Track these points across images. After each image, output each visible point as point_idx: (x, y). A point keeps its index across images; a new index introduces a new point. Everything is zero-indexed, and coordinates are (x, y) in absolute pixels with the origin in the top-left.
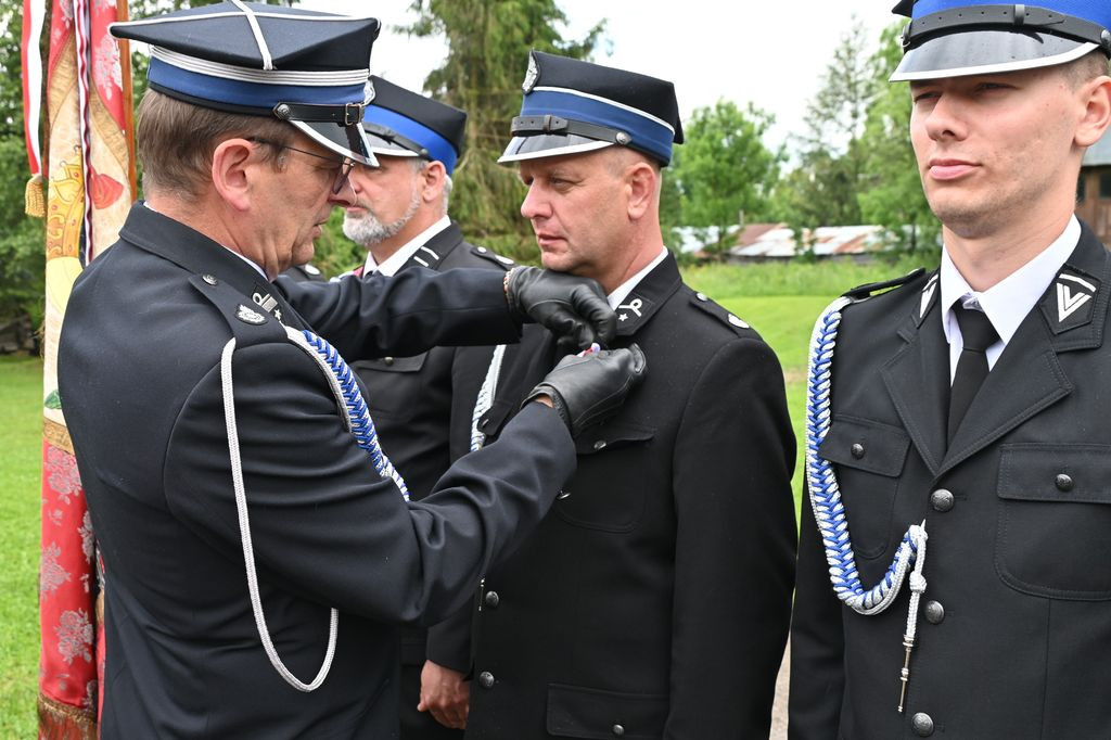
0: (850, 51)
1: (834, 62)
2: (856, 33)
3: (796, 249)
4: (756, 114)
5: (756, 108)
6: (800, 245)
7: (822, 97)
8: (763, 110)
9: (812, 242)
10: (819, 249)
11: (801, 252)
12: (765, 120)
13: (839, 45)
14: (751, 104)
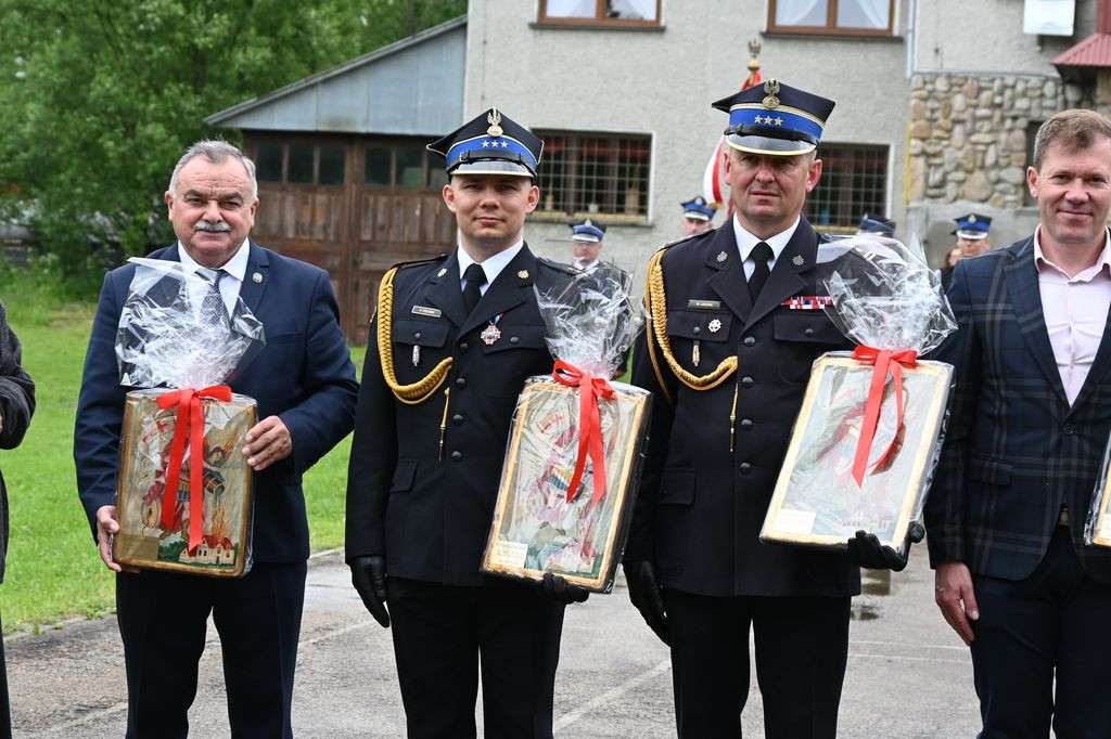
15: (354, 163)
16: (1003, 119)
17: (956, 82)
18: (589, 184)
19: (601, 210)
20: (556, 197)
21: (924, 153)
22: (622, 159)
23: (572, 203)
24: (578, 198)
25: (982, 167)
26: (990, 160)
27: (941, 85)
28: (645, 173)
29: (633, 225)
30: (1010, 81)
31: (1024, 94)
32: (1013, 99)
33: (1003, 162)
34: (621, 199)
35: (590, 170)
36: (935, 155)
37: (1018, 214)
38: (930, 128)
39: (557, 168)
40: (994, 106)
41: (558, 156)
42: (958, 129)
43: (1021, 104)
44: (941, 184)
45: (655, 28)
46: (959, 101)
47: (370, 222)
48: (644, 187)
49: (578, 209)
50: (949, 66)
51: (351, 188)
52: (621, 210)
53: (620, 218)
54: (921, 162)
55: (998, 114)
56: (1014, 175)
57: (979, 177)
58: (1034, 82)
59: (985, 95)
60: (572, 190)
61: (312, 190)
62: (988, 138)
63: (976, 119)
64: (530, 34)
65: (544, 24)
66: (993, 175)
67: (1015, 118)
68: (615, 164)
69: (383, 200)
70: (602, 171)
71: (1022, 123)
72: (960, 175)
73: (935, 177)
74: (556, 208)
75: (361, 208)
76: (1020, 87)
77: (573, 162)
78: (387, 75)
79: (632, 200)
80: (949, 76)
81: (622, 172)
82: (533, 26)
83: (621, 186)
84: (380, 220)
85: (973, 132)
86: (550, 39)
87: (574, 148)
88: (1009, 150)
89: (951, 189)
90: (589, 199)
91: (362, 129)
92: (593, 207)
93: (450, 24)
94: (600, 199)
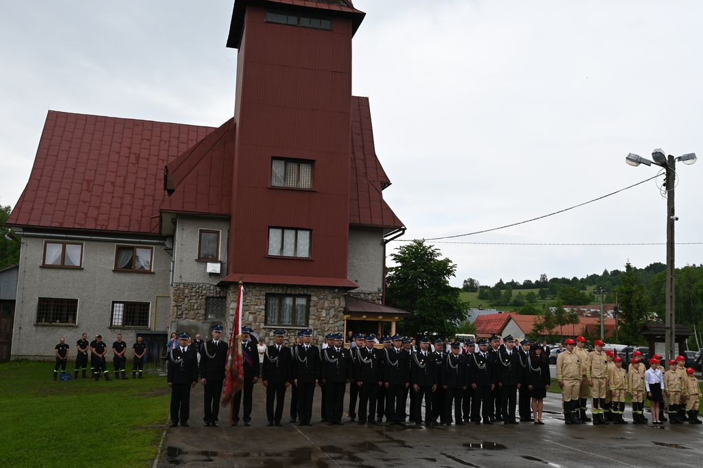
16: (199, 296)
17: (186, 285)
18: (57, 314)
19: (60, 322)
20: (46, 318)
21: (176, 306)
22: (68, 307)
23: (51, 320)
24: (53, 318)
25: (193, 310)
26: (195, 307)
27: (181, 286)
28: (75, 311)
29: (71, 326)
30: (201, 285)
31: (205, 289)
32: (202, 290)
33: (199, 308)
34: (67, 318)
35: (57, 310)
36: (180, 306)
37: (203, 323)
38: (178, 298)
39: (47, 310)
40: (196, 292)
41: (47, 306)
42: (186, 299)
43: (204, 292)
44: (182, 314)
45: (80, 268)
46: (186, 291)
48: (75, 315)
49: (53, 322)
50: (183, 281)
52: (67, 322)
53: (67, 324)
54: (175, 308)
55: (197, 295)
56: (203, 312)
57: (192, 312)
58: (208, 286)
59: (194, 289)
60: (51, 316)
62: (195, 301)
63: (191, 296)
64: (40, 269)
65: (44, 266)
66: (196, 312)
67: (202, 296)
68: (66, 308)
70: (61, 310)
71: (204, 297)
72: (187, 312)
73: (180, 312)
74: (46, 321)
76: (204, 287)
77: (52, 308)
79: (70, 319)
80: (184, 284)
81: (68, 310)
82: (40, 267)
83: (68, 315)
85: (191, 299)
86: (46, 271)
87: (52, 303)
88: (201, 305)
89: (184, 316)
90: (57, 319)
92: (58, 321)
93: (13, 266)
94: (60, 319)
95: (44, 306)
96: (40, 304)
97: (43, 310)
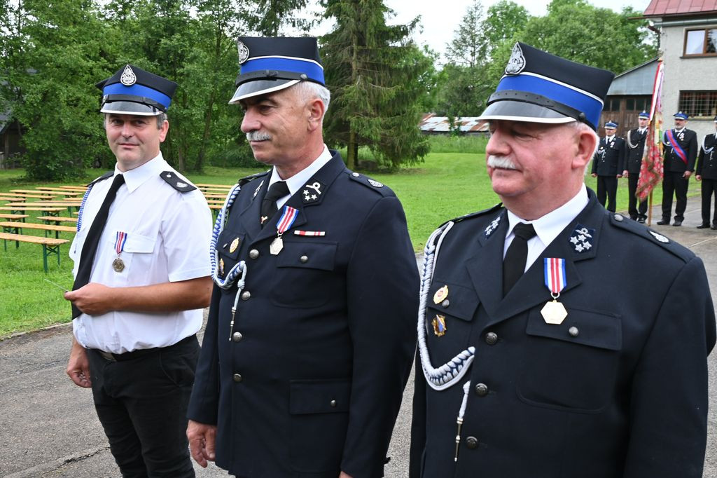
0: (473, 19)
1: (464, 24)
2: (476, 8)
3: (450, 128)
4: (429, 53)
5: (430, 49)
6: (452, 125)
7: (455, 43)
8: (433, 50)
9: (460, 124)
10: (463, 128)
11: (453, 130)
12: (433, 56)
13: (466, 14)
14: (426, 47)
15: (623, 104)
18: (699, 107)
19: (703, 115)
22: (711, 99)
23: (693, 114)
24: (695, 112)
34: (710, 111)
35: (699, 103)
39: (688, 103)
41: (689, 99)
47: (627, 122)
49: (695, 115)
51: (622, 112)
52: (710, 115)
53: (710, 117)
60: (693, 109)
61: (610, 113)
64: (680, 60)
65: (685, 57)
68: (708, 100)
69: (632, 115)
70: (704, 103)
75: (625, 117)
77: (694, 100)
78: (633, 76)
79: (714, 112)
81: (710, 103)
82: (681, 58)
83: (710, 107)
84: (631, 121)
86: (687, 62)
87: (694, 96)
90: (699, 112)
91: (625, 94)
92: (700, 114)
94: (703, 112)
95: (685, 99)
96: (681, 98)
97: (685, 103)
